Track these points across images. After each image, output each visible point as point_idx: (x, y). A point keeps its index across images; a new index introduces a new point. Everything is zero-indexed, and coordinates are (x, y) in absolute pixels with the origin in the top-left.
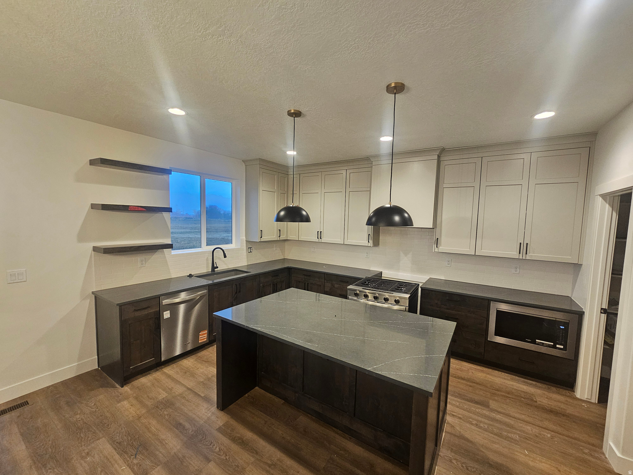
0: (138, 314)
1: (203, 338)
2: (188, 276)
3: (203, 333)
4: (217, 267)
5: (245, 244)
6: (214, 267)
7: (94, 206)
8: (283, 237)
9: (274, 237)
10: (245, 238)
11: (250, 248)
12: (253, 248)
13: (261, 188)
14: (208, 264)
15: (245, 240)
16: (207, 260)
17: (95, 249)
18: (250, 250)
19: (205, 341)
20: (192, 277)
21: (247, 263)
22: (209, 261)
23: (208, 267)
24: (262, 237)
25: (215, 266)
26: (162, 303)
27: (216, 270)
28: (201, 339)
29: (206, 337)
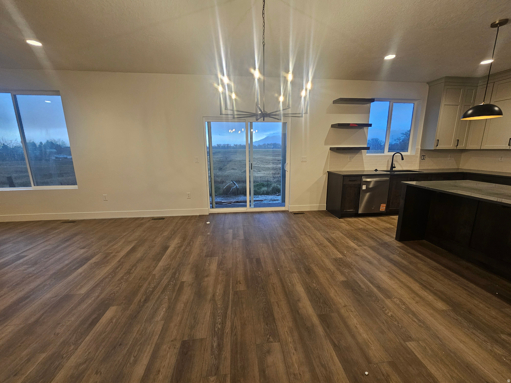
0: (351, 183)
1: (383, 208)
2: (375, 170)
3: (383, 205)
4: (395, 167)
5: (419, 152)
6: (392, 167)
7: (333, 126)
8: (460, 147)
9: (451, 146)
10: (420, 147)
11: (424, 156)
12: (426, 156)
13: (444, 102)
14: (388, 164)
15: (420, 149)
16: (388, 161)
17: (331, 149)
18: (423, 157)
19: (384, 211)
20: (378, 171)
21: (419, 168)
22: (389, 163)
23: (388, 166)
24: (437, 146)
25: (394, 166)
26: (363, 180)
27: (394, 169)
28: (382, 208)
29: (385, 208)
